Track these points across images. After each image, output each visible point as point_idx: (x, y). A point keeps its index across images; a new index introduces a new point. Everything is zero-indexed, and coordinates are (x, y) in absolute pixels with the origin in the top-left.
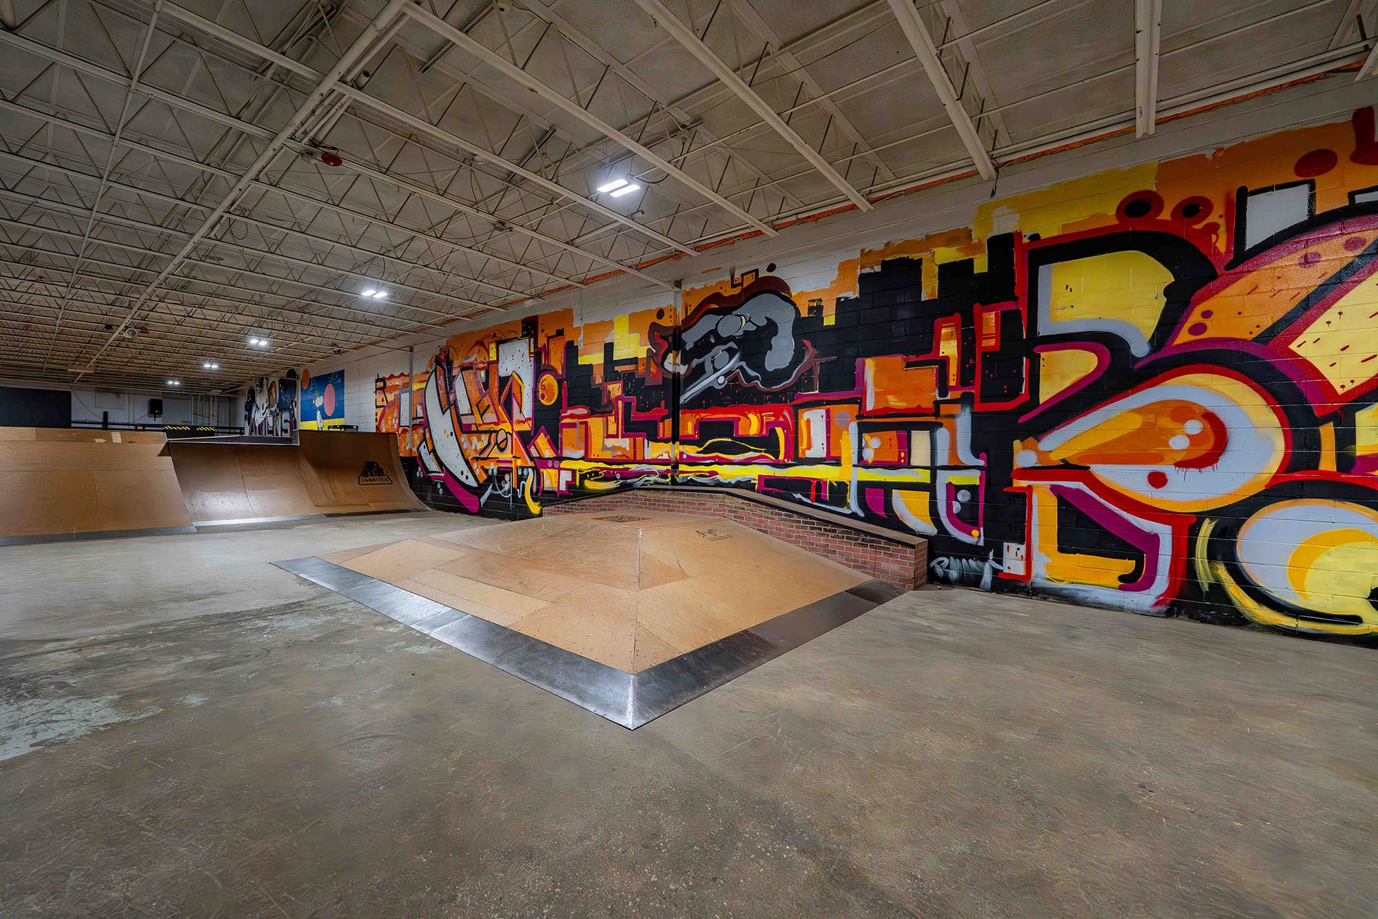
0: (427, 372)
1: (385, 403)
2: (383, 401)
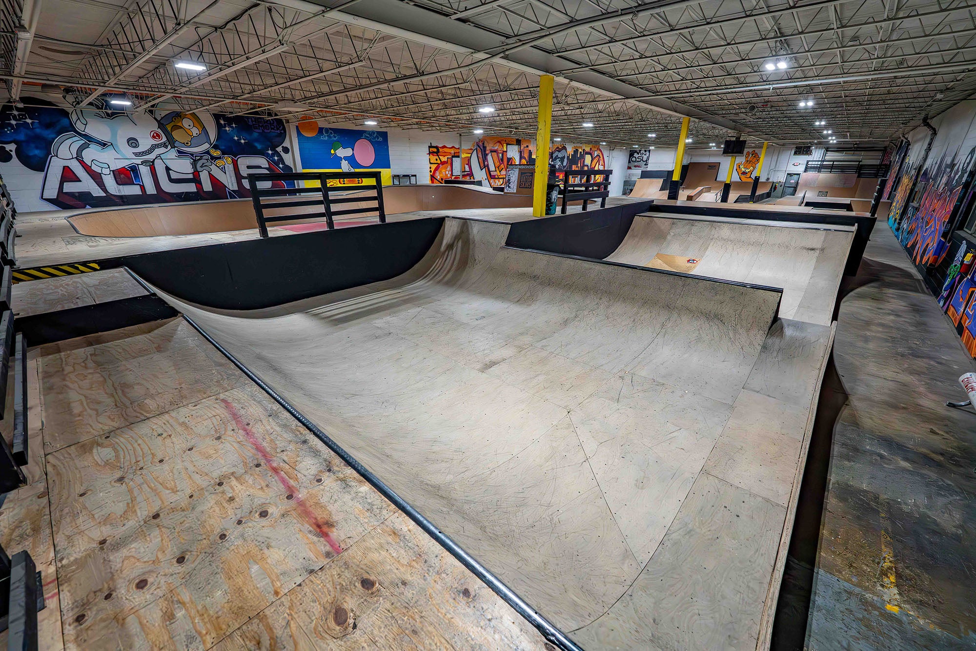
0: (471, 149)
1: (439, 162)
2: (437, 160)
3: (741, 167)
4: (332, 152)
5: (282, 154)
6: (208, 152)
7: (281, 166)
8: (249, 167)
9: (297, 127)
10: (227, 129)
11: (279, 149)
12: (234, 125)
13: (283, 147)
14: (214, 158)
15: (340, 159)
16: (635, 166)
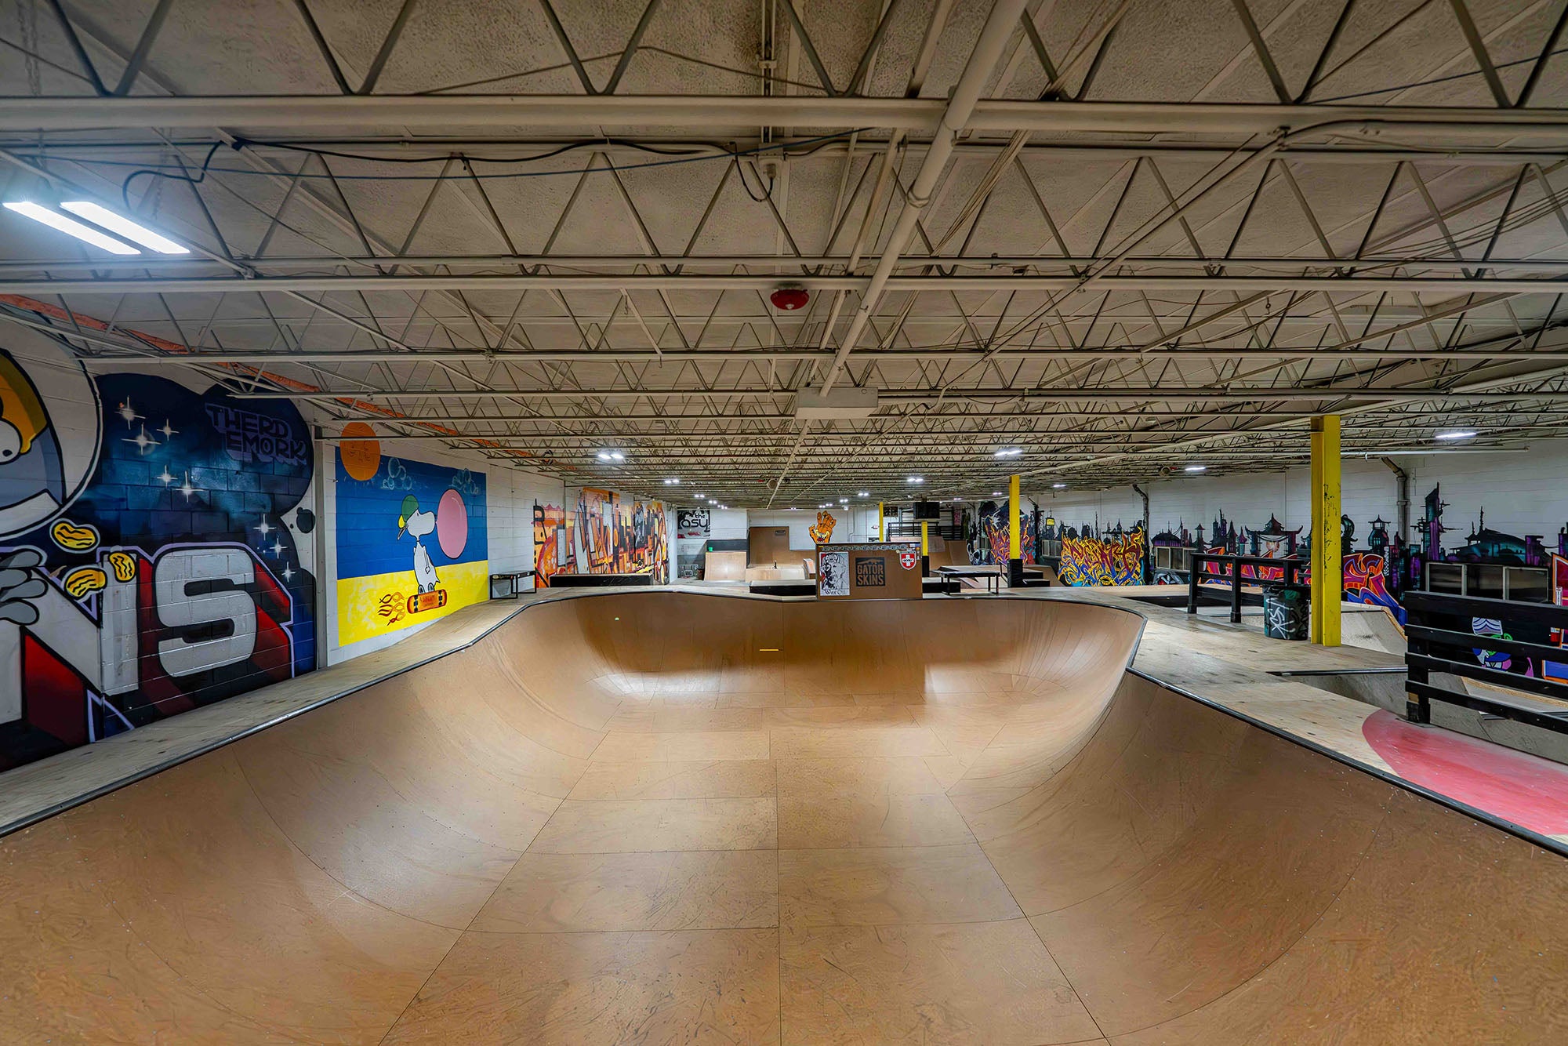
1: (544, 539)
2: (542, 535)
3: (816, 531)
4: (401, 524)
5: (296, 532)
6: (40, 536)
7: (288, 573)
8: (193, 589)
9: (337, 449)
10: (142, 441)
11: (290, 518)
12: (167, 431)
13: (300, 509)
14: (62, 561)
15: (411, 542)
16: (690, 534)
